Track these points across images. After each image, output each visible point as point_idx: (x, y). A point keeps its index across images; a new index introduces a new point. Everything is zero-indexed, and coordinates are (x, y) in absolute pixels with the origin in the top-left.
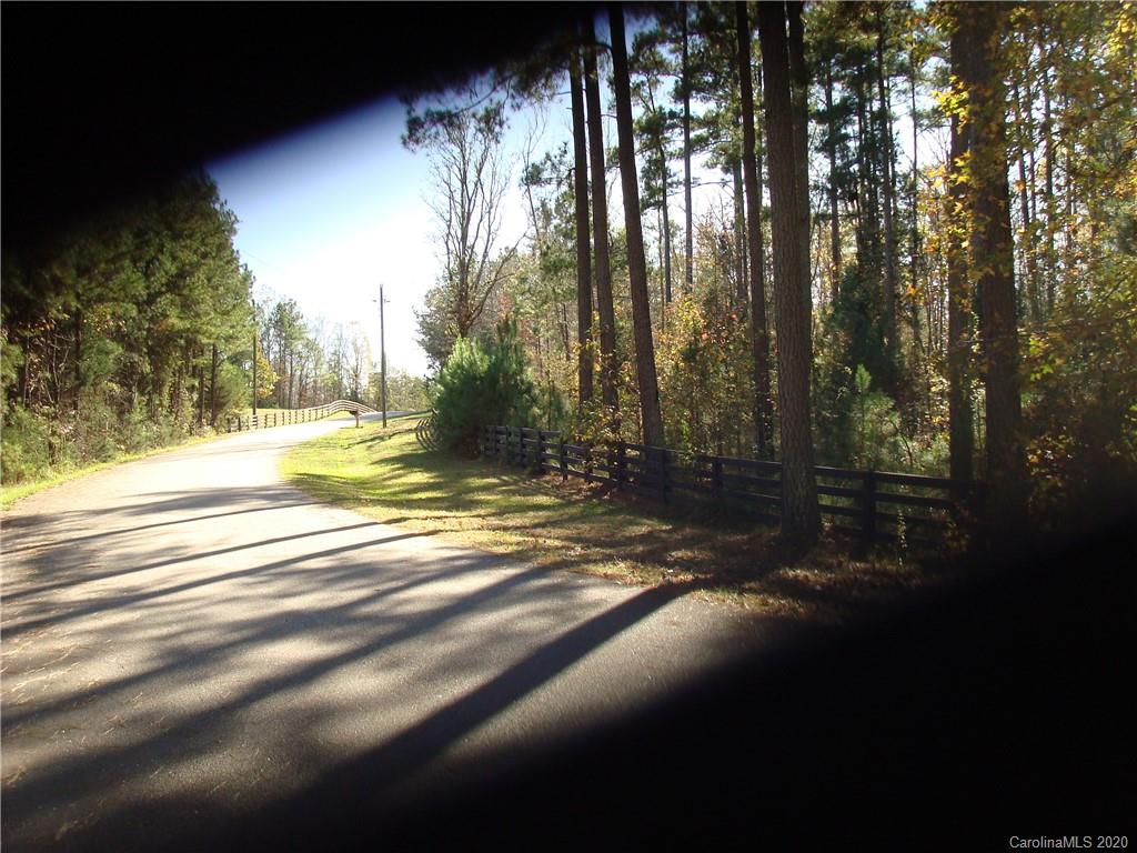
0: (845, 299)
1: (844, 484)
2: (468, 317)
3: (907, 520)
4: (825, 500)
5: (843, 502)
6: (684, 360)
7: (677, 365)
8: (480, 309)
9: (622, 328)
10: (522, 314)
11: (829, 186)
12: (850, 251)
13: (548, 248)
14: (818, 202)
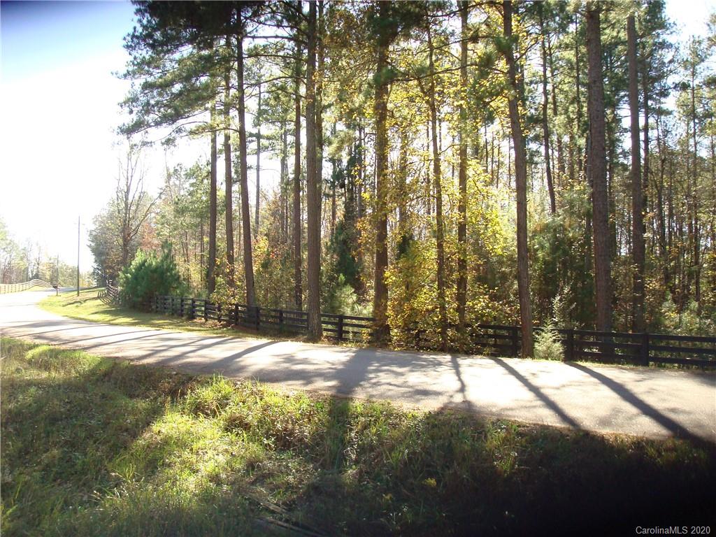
0: (336, 238)
1: (332, 320)
2: (129, 235)
3: (353, 332)
4: (324, 326)
5: (330, 327)
6: (262, 267)
7: (259, 269)
8: (136, 231)
9: (219, 246)
10: (161, 235)
11: (332, 180)
12: (340, 213)
13: (179, 200)
14: (325, 188)
